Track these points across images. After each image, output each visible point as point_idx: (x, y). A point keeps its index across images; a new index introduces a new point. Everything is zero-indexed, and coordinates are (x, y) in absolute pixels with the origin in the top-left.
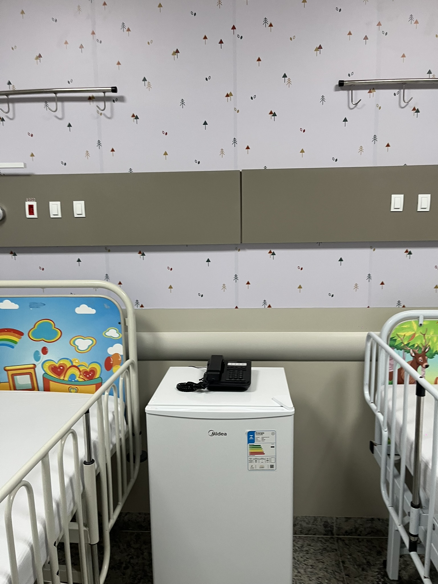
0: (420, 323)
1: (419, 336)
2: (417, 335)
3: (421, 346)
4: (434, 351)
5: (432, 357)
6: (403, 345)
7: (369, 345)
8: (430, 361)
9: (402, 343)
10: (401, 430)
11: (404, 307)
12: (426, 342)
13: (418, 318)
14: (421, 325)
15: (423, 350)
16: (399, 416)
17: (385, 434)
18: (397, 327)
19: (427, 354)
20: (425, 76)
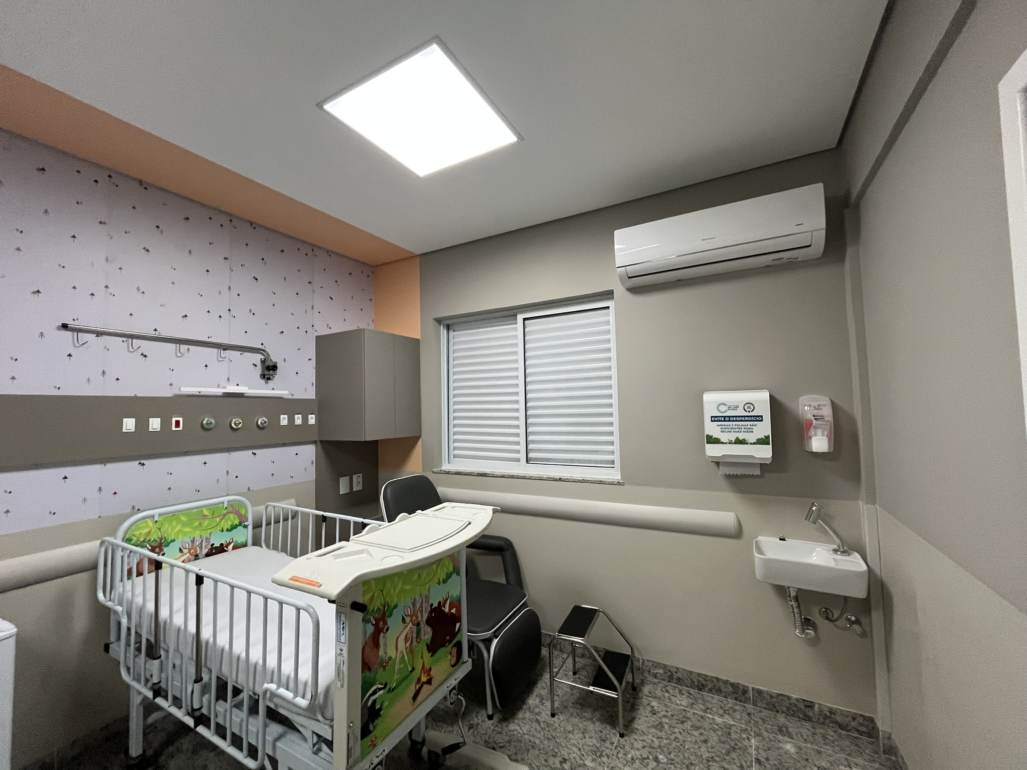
0: (155, 520)
1: (156, 530)
2: (152, 531)
3: (157, 539)
4: (169, 541)
5: (168, 545)
6: (139, 542)
7: (103, 550)
8: (165, 550)
9: (138, 540)
10: (141, 610)
11: (139, 510)
12: (161, 535)
13: (153, 516)
14: (156, 521)
15: (159, 541)
16: (139, 600)
17: (124, 621)
18: (133, 527)
19: (163, 545)
20: (152, 333)
